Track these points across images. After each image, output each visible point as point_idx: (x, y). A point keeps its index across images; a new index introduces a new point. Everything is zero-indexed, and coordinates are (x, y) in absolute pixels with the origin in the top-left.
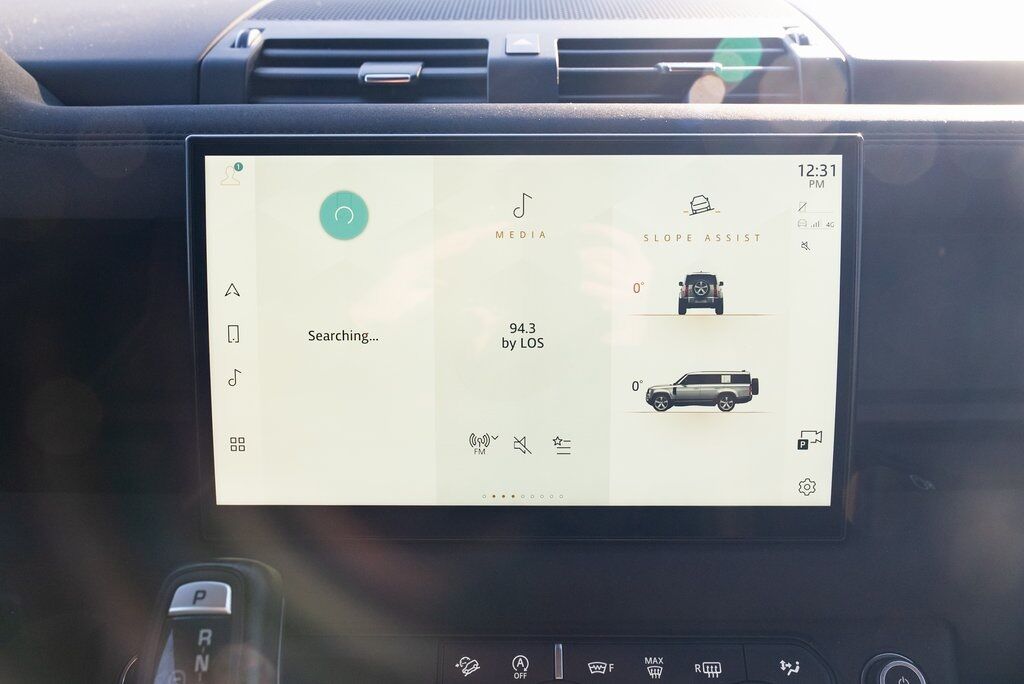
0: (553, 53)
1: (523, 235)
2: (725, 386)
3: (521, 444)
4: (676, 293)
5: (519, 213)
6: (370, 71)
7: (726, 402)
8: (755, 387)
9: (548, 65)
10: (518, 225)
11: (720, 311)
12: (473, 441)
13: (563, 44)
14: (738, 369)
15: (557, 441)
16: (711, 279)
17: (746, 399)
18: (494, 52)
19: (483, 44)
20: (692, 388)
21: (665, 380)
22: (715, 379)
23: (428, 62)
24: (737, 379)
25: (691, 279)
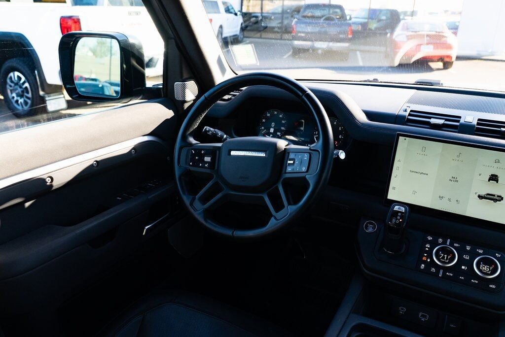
0: (475, 122)
1: (458, 161)
2: (496, 197)
3: (449, 200)
4: (488, 177)
5: (458, 156)
6: (433, 121)
7: (495, 200)
8: (502, 199)
9: (474, 126)
10: (457, 159)
11: (497, 182)
12: (440, 197)
13: (479, 120)
14: (499, 195)
15: (457, 201)
16: (497, 176)
17: (500, 201)
18: (462, 121)
19: (460, 117)
20: (488, 196)
21: (483, 193)
22: (494, 195)
23: (446, 120)
24: (498, 196)
25: (492, 175)
